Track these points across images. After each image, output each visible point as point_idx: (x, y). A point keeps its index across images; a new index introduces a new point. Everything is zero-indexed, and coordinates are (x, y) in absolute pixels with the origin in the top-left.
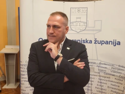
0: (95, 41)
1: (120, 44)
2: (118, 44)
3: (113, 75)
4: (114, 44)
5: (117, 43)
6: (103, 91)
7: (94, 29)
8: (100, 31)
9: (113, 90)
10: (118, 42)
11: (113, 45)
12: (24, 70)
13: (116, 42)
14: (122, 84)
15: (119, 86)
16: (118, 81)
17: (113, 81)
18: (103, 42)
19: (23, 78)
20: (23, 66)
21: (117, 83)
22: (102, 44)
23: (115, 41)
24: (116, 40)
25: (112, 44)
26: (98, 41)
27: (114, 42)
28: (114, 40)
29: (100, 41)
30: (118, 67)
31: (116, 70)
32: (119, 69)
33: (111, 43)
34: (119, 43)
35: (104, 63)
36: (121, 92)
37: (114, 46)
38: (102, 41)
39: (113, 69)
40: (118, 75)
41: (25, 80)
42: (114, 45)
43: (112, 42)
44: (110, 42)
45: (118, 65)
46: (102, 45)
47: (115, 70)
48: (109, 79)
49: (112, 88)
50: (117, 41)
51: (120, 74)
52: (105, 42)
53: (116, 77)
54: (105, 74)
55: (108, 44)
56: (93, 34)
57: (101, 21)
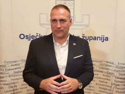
0: (82, 37)
1: (107, 40)
2: (106, 40)
3: (101, 72)
4: (102, 40)
6: (92, 88)
7: (82, 24)
8: (88, 26)
9: (101, 87)
10: (106, 37)
11: (101, 41)
14: (110, 80)
15: (107, 83)
16: (106, 77)
17: (101, 77)
19: (2, 81)
21: (105, 79)
22: (90, 40)
25: (100, 40)
26: (86, 37)
28: (102, 36)
29: (88, 37)
30: (106, 63)
31: (105, 67)
32: (107, 65)
33: (99, 38)
34: (107, 39)
36: (109, 88)
37: (102, 42)
39: (101, 66)
40: (106, 71)
44: (98, 37)
45: (106, 62)
46: (90, 41)
47: (103, 66)
48: (97, 76)
49: (101, 85)
51: (108, 71)
52: (93, 38)
53: (104, 74)
55: (96, 40)
56: (81, 29)
57: (89, 15)
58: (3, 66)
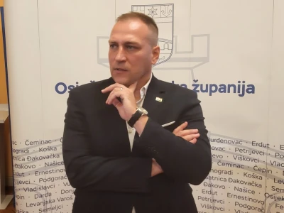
0: (193, 85)
1: (253, 92)
2: (250, 91)
3: (240, 166)
4: (239, 92)
5: (246, 88)
6: (217, 205)
7: (192, 56)
9: (240, 201)
10: (248, 86)
11: (237, 94)
12: (22, 162)
13: (244, 86)
14: (261, 186)
15: (253, 192)
16: (251, 180)
17: (240, 179)
18: (213, 88)
19: (20, 182)
20: (20, 154)
21: (250, 184)
22: (211, 92)
23: (241, 84)
24: (244, 82)
25: (235, 92)
26: (202, 85)
27: (239, 86)
28: (239, 82)
29: (207, 85)
30: (250, 146)
31: (247, 155)
32: (253, 152)
33: (232, 88)
34: (252, 89)
35: (217, 138)
36: (259, 206)
37: (240, 95)
38: (211, 86)
39: (238, 152)
40: (252, 164)
41: (25, 188)
42: (241, 93)
43: (234, 86)
44: (229, 86)
45: (250, 143)
46: (210, 95)
47: (243, 154)
48: (230, 176)
49: (239, 197)
50: (246, 84)
51: (257, 164)
52: (219, 87)
53: (246, 171)
54: (220, 164)
55: (225, 92)
56: (189, 68)
57: (208, 36)
58: (23, 151)
